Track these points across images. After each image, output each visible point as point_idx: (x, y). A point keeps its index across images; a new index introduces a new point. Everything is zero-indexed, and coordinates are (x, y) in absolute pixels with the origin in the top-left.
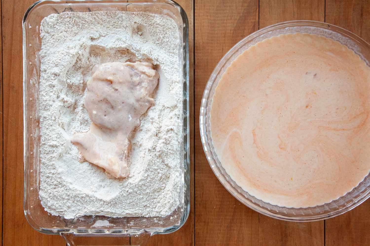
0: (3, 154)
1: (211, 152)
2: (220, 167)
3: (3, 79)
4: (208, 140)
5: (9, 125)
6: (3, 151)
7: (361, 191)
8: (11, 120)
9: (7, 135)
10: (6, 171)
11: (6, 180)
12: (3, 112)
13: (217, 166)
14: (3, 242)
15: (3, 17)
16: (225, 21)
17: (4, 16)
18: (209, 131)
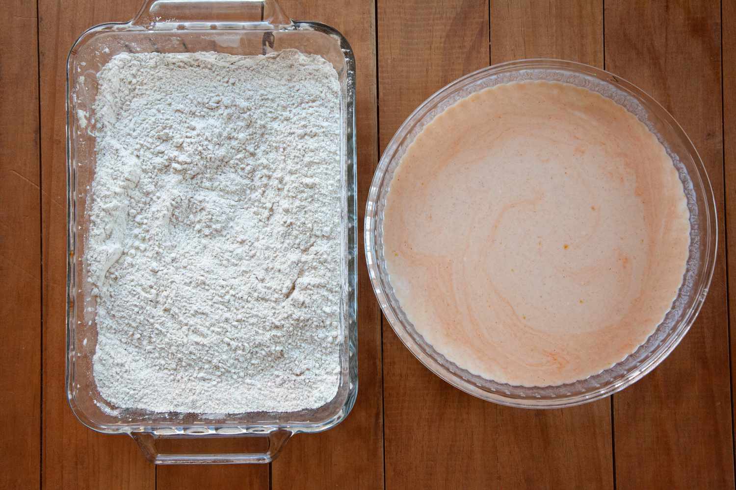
0: (41, 260)
1: (382, 281)
2: (396, 308)
3: (42, 128)
4: (377, 259)
5: (51, 208)
6: (42, 256)
7: (639, 360)
8: (54, 199)
9: (48, 227)
10: (47, 290)
11: (47, 306)
12: (41, 187)
13: (391, 306)
14: (43, 419)
15: (39, 19)
16: (431, 22)
17: (41, 18)
18: (381, 245)
